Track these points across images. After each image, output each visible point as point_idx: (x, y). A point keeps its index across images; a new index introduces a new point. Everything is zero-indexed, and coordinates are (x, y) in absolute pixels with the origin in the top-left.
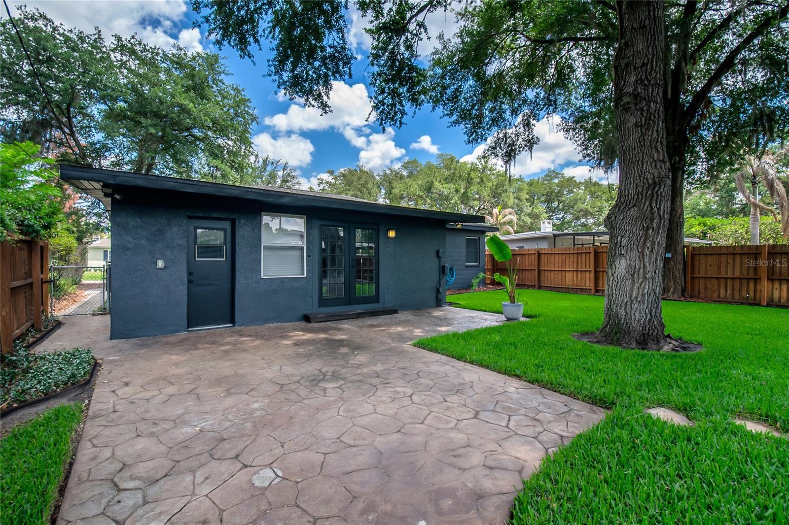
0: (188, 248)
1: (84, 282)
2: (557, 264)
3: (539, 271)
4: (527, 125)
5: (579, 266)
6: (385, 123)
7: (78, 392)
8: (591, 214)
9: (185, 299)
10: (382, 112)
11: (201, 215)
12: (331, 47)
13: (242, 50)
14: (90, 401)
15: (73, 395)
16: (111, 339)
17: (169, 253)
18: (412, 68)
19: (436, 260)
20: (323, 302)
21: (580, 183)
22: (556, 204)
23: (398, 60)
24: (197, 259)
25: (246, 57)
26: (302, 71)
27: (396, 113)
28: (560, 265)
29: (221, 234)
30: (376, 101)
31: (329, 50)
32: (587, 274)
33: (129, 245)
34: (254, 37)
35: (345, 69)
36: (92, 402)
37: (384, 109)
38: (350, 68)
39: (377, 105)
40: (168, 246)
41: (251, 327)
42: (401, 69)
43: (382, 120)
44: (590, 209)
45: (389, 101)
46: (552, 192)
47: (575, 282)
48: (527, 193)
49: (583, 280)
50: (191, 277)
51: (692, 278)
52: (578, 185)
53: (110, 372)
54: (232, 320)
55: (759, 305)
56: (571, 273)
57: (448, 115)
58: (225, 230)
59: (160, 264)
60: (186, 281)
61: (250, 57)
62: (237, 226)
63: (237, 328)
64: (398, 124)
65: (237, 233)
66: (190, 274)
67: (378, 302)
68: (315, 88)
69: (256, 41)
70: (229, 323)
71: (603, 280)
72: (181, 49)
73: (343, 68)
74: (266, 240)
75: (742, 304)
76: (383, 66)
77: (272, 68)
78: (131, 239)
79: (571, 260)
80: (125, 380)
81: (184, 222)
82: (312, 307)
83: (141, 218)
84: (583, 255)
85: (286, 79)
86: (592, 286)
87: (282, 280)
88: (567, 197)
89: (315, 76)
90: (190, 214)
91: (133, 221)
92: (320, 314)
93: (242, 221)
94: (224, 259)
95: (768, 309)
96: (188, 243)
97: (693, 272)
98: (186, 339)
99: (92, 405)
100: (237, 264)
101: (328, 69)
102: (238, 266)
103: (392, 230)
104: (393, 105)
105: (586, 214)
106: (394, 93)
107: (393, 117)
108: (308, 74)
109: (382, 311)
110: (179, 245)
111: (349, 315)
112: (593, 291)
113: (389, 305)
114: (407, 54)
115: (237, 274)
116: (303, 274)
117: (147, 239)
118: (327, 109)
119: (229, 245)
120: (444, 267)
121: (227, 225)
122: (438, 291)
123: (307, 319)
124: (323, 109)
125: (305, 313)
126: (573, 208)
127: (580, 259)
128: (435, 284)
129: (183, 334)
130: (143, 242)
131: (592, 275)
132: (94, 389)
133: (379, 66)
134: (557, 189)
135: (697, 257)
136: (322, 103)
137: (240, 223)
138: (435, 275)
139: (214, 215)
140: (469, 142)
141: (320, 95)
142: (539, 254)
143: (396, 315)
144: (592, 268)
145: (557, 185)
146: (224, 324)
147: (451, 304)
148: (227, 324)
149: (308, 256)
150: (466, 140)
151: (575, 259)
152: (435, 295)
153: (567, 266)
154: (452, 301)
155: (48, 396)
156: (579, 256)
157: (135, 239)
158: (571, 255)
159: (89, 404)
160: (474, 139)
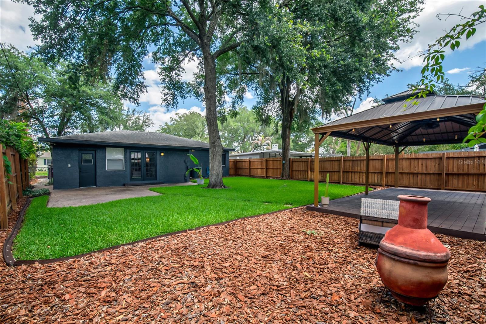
0: (79, 160)
3: (250, 169)
5: (262, 166)
9: (78, 177)
16: (54, 189)
17: (72, 162)
19: (184, 164)
20: (132, 180)
24: (82, 164)
29: (91, 155)
32: (264, 170)
33: (59, 160)
40: (72, 160)
41: (103, 187)
47: (261, 173)
49: (263, 172)
51: (292, 171)
54: (96, 185)
55: (307, 181)
56: (260, 170)
58: (93, 154)
59: (69, 165)
60: (78, 171)
62: (97, 152)
63: (97, 188)
65: (97, 155)
66: (80, 169)
67: (157, 180)
74: (108, 157)
75: (304, 180)
78: (59, 158)
79: (260, 164)
81: (78, 152)
82: (127, 181)
84: (263, 162)
86: (265, 175)
87: (115, 171)
90: (79, 149)
91: (60, 152)
92: (130, 183)
93: (99, 151)
94: (92, 164)
95: (310, 182)
97: (292, 169)
100: (97, 166)
103: (163, 152)
110: (75, 159)
111: (142, 184)
112: (265, 177)
113: (161, 181)
115: (97, 169)
116: (123, 169)
117: (65, 157)
119: (94, 159)
120: (188, 167)
121: (93, 152)
123: (124, 185)
125: (124, 183)
128: (184, 173)
129: (78, 189)
130: (63, 158)
135: (293, 163)
139: (88, 149)
142: (250, 161)
143: (162, 184)
144: (265, 167)
148: (93, 186)
149: (125, 163)
152: (184, 177)
153: (258, 166)
157: (61, 157)
158: (260, 162)
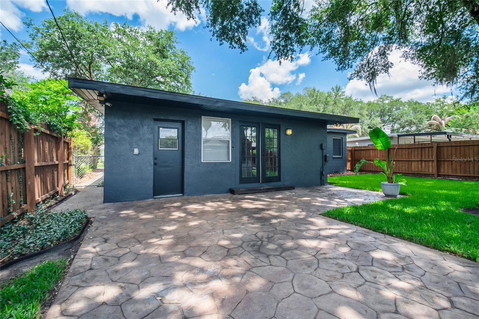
0: (154, 140)
1: (98, 168)
2: (404, 156)
4: (383, 54)
5: (423, 157)
6: (281, 58)
7: (68, 247)
8: (414, 124)
9: (152, 176)
10: (279, 50)
11: (162, 118)
12: (247, 5)
13: (189, 15)
14: (74, 256)
15: (64, 249)
16: (104, 202)
17: (141, 144)
18: (298, 20)
19: (320, 151)
20: (243, 180)
21: (405, 102)
22: (387, 117)
23: (289, 15)
24: (160, 149)
25: (191, 19)
26: (228, 24)
27: (288, 51)
28: (407, 156)
29: (175, 131)
30: (275, 44)
31: (246, 7)
32: (430, 163)
33: (116, 138)
34: (196, 5)
35: (257, 19)
36: (76, 257)
37: (280, 49)
38: (260, 19)
39: (275, 46)
40: (141, 140)
41: (195, 197)
42: (291, 21)
43: (279, 56)
44: (413, 120)
45: (283, 43)
46: (384, 110)
47: (420, 169)
48: (367, 110)
49: (427, 167)
50: (156, 161)
52: (404, 104)
53: (97, 229)
54: (182, 191)
56: (416, 163)
57: (322, 52)
58: (178, 129)
59: (136, 151)
60: (152, 164)
61: (193, 19)
62: (185, 125)
63: (186, 197)
64: (289, 58)
65: (186, 131)
66: (155, 159)
67: (280, 181)
68: (236, 34)
69: (197, 7)
70: (180, 193)
71: (444, 167)
72: (152, 28)
73: (255, 18)
76: (279, 20)
77: (209, 22)
78: (117, 134)
79: (416, 152)
80: (105, 236)
81: (152, 122)
82: (235, 183)
83: (124, 120)
84: (427, 149)
85: (217, 29)
86: (435, 171)
87: (215, 164)
88: (395, 113)
89: (236, 27)
90: (156, 117)
91: (119, 122)
92: (241, 188)
93: (189, 123)
94: (177, 149)
96: (154, 138)
98: (152, 204)
99: (75, 260)
100: (185, 152)
101: (245, 20)
102: (186, 153)
103: (290, 129)
104: (286, 46)
105: (410, 123)
106: (287, 38)
107: (286, 54)
108: (231, 25)
109: (284, 187)
110: (148, 139)
111: (261, 189)
112: (436, 176)
113: (287, 183)
114: (295, 11)
115: (186, 159)
116: (229, 160)
117: (128, 134)
118: (244, 48)
119: (180, 139)
120: (326, 156)
121: (179, 125)
122: (322, 174)
123: (232, 192)
124: (242, 49)
125: (230, 187)
126: (399, 119)
127: (423, 152)
128: (320, 169)
129: (150, 201)
130: (125, 136)
131: (435, 164)
132: (81, 244)
133: (277, 20)
134: (388, 107)
136: (241, 44)
137: (187, 123)
138: (320, 162)
139: (171, 118)
140: (339, 69)
141: (239, 40)
143: (293, 190)
144: (434, 158)
145: (388, 104)
146: (177, 194)
147: (331, 184)
148: (178, 194)
149: (233, 147)
150: (337, 68)
151: (420, 152)
152: (319, 177)
153: (413, 157)
154: (332, 182)
155: (44, 251)
156: (423, 150)
157: (120, 134)
158: (416, 149)
159: (73, 259)
160: (342, 67)
